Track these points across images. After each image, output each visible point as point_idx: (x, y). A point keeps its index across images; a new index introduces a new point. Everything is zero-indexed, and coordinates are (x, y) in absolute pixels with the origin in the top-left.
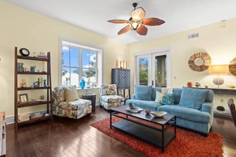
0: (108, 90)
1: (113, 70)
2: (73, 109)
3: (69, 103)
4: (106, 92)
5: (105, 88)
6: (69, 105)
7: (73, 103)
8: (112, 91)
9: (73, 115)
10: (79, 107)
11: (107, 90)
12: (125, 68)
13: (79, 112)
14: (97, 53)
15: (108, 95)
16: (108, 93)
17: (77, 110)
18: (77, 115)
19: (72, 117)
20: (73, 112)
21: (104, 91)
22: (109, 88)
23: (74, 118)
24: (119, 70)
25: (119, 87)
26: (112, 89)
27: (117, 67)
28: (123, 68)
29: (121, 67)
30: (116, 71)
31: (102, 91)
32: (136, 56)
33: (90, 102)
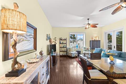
0: (86, 49)
7: (71, 52)
11: (85, 49)
12: (97, 39)
13: (72, 55)
14: (83, 34)
15: (86, 51)
21: (84, 49)
24: (92, 41)
25: (93, 48)
26: (88, 49)
27: (92, 40)
28: (96, 40)
29: (95, 40)
30: (91, 41)
31: (84, 50)
32: (106, 33)
33: (77, 53)
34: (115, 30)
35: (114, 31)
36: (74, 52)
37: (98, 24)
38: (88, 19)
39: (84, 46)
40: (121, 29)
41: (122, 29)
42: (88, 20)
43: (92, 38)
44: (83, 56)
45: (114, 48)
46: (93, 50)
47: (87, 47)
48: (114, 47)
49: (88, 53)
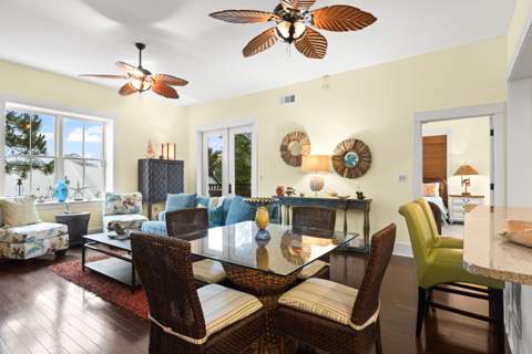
0: (119, 204)
1: (141, 162)
2: (16, 241)
3: (9, 230)
4: (115, 208)
5: (112, 200)
6: (7, 234)
7: (18, 230)
8: (130, 207)
9: (16, 252)
10: (29, 237)
11: (116, 203)
12: (172, 157)
13: (28, 247)
14: (104, 123)
15: (118, 214)
16: (119, 210)
17: (24, 242)
18: (23, 253)
19: (14, 257)
20: (17, 246)
21: (111, 205)
22: (124, 199)
23: (19, 258)
24: (152, 161)
25: (153, 197)
26: (129, 202)
27: (150, 156)
28: (165, 158)
29: (162, 157)
30: (147, 164)
31: (105, 206)
32: (202, 133)
33: (65, 228)
34: (229, 125)
35: (229, 129)
36: (43, 226)
37: (184, 83)
38: (140, 46)
39: (110, 189)
40: (247, 126)
41: (251, 125)
42: (138, 50)
43: (150, 146)
44: (112, 238)
45: (230, 192)
46: (154, 206)
47: (124, 194)
48: (227, 190)
49: (134, 222)
